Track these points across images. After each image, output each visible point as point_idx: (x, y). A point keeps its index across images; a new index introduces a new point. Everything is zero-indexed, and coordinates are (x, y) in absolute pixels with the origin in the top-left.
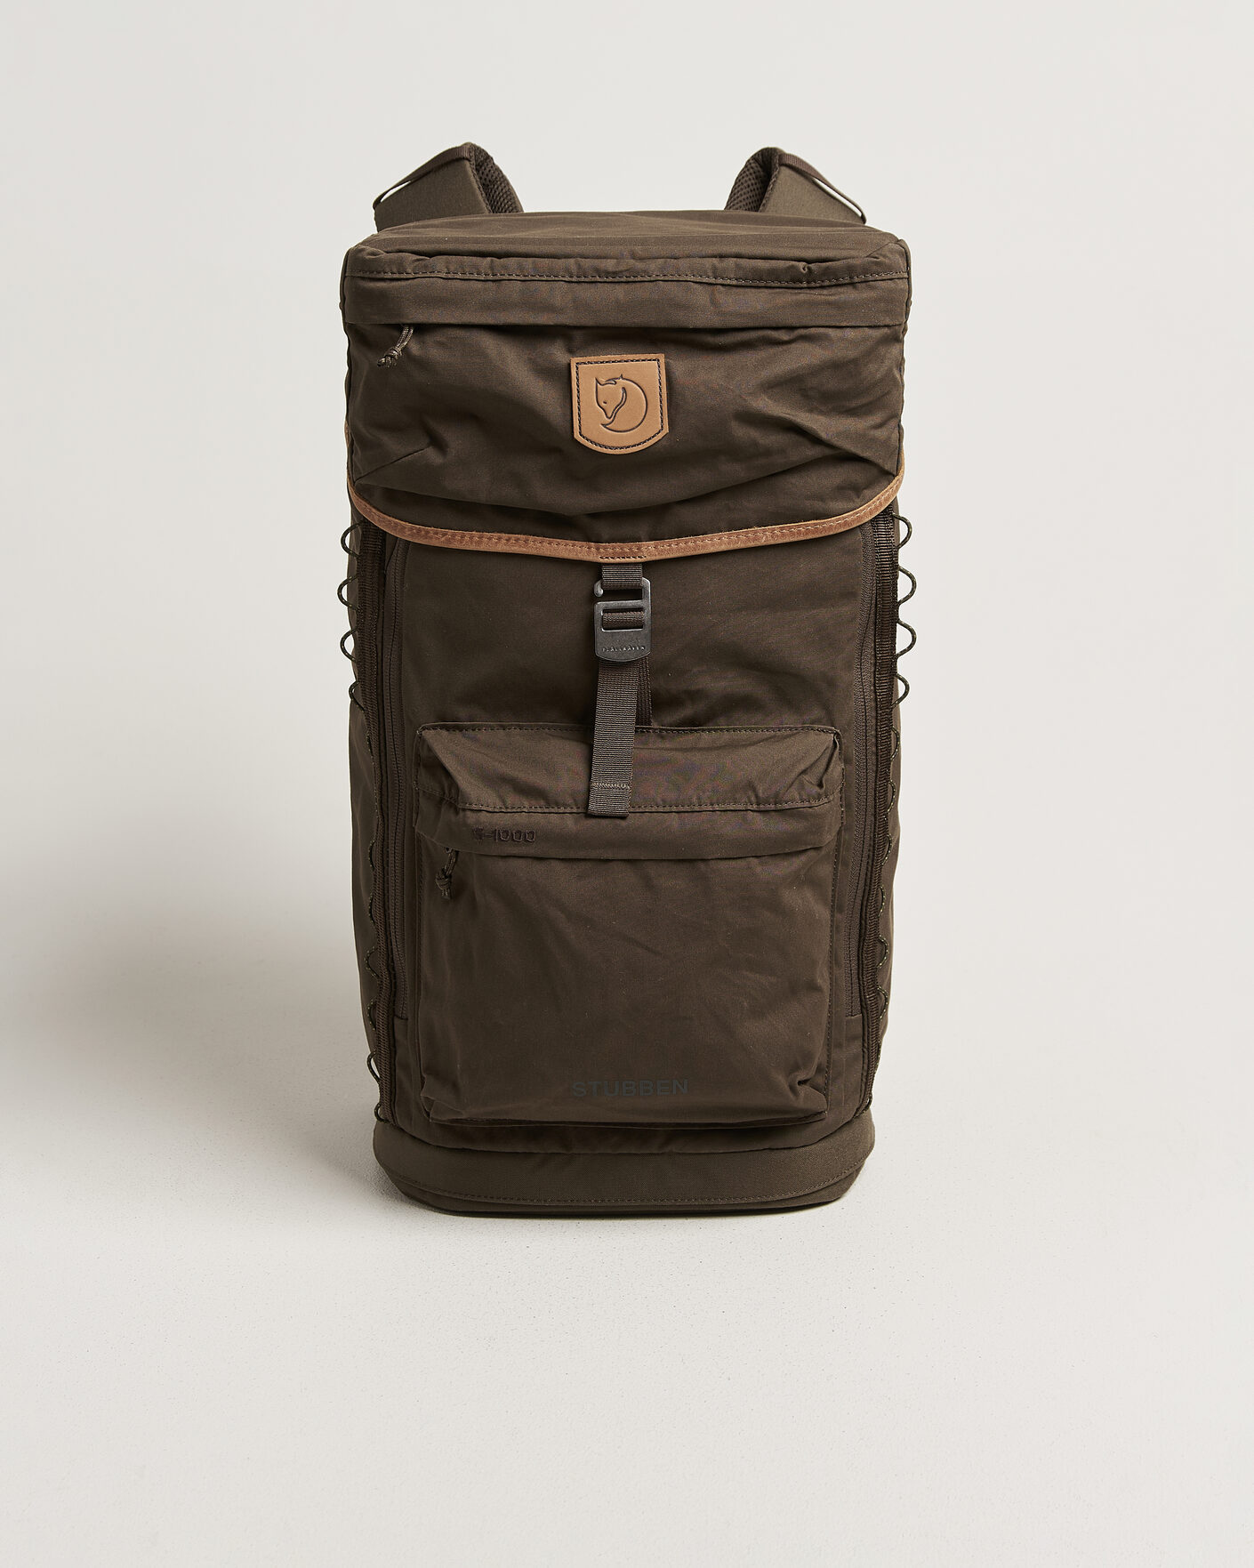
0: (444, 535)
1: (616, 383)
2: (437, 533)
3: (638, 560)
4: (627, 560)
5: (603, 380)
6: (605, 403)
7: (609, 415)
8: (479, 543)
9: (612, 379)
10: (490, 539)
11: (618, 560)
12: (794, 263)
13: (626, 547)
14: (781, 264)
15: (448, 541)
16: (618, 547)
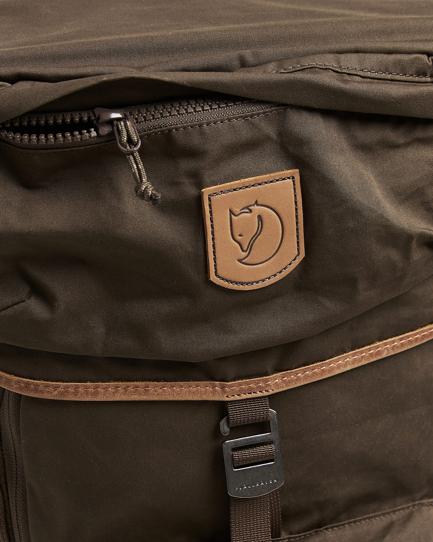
0: (56, 387)
1: (251, 211)
2: (48, 386)
3: (266, 394)
4: (253, 395)
5: (237, 210)
6: (240, 235)
7: (245, 248)
8: (96, 394)
9: (247, 207)
10: (106, 388)
11: (244, 397)
12: (418, 55)
13: (252, 383)
14: (406, 57)
15: (61, 394)
16: (243, 383)
